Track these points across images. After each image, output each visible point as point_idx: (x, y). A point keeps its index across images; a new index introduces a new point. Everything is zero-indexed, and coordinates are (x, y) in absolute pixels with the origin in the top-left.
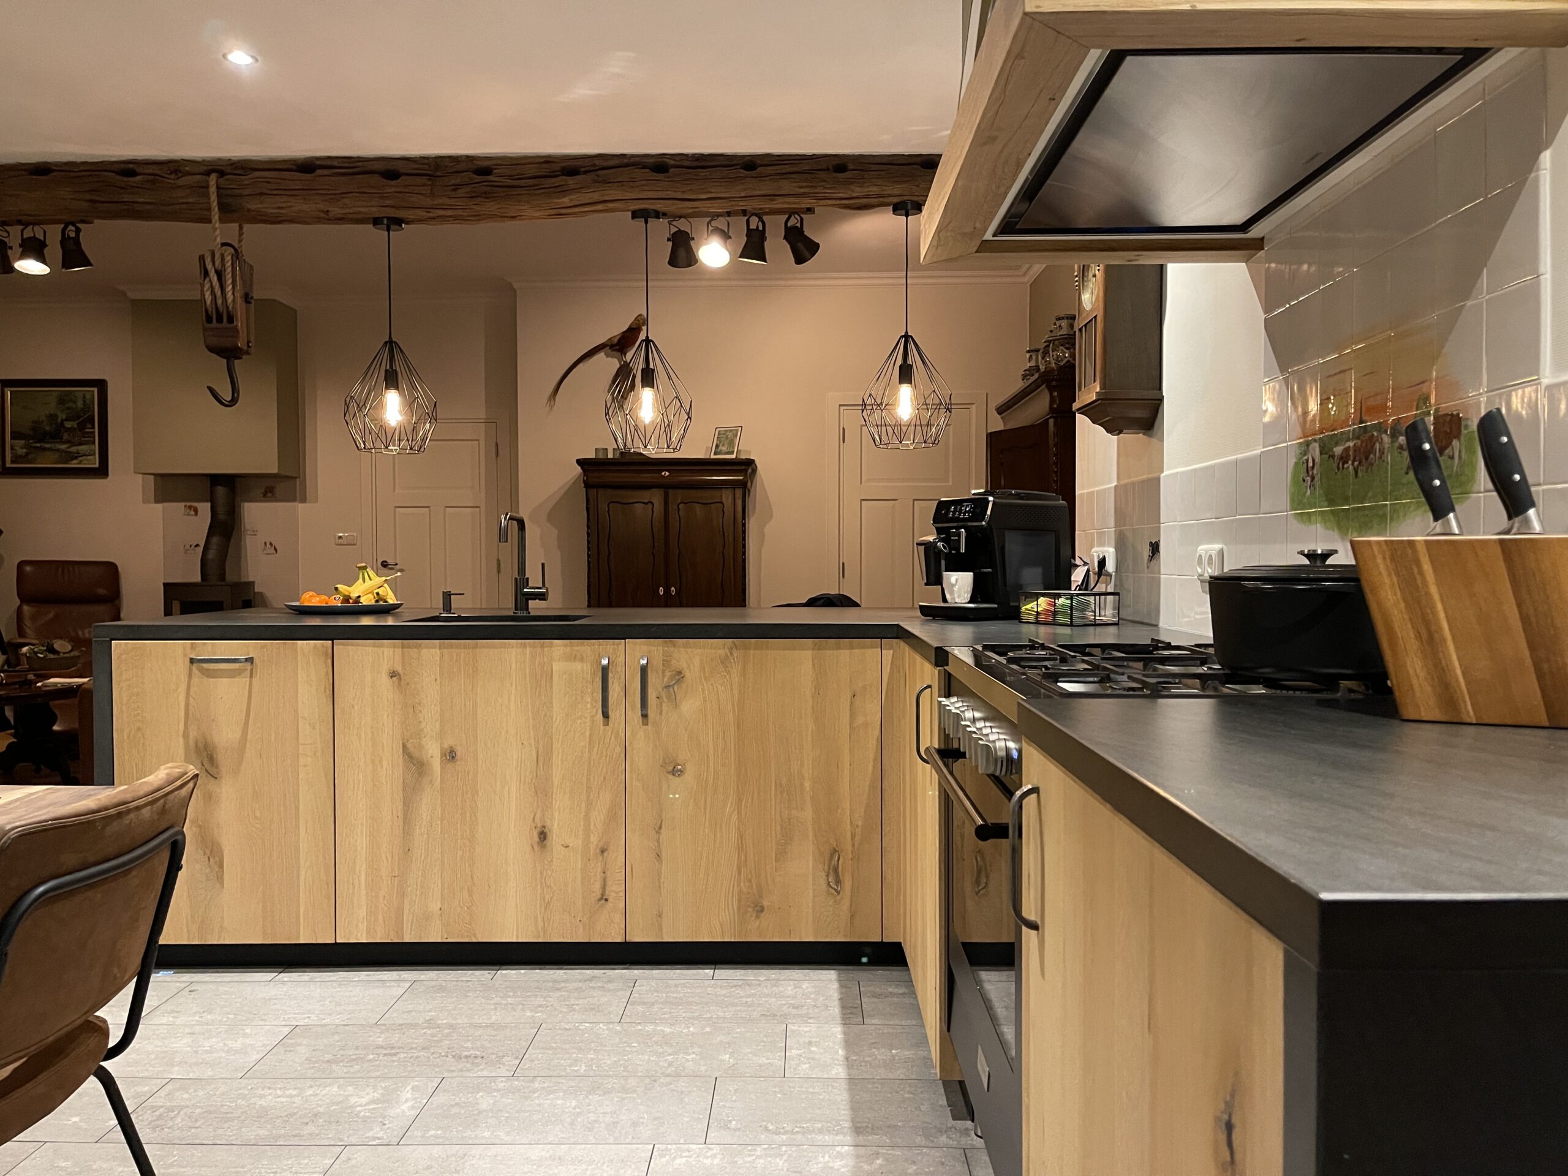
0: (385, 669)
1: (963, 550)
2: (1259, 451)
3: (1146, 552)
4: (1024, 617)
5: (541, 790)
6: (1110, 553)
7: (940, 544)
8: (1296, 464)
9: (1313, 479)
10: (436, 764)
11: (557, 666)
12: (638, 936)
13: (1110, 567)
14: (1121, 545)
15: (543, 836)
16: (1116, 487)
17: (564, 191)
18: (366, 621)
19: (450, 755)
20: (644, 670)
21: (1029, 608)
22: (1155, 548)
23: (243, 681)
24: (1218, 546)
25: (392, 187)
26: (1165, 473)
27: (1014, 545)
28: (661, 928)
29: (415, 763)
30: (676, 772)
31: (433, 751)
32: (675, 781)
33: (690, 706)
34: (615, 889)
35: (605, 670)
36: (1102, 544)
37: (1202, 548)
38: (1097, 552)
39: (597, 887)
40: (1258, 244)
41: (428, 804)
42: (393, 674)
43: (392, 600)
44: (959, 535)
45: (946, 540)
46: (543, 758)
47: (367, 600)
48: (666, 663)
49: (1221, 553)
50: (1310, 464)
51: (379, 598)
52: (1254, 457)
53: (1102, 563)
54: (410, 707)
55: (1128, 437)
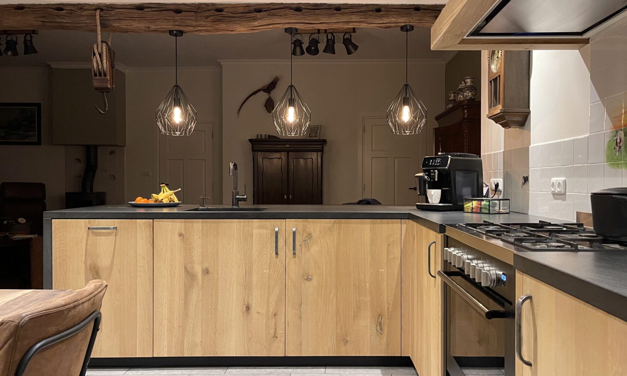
0: (177, 232)
1: (436, 180)
2: (587, 135)
3: (522, 181)
4: (466, 210)
5: (247, 286)
6: (501, 181)
7: (426, 177)
8: (610, 141)
9: (620, 147)
10: (200, 275)
11: (255, 231)
12: (291, 353)
13: (501, 187)
14: (507, 177)
15: (248, 308)
16: (504, 152)
17: (255, 19)
18: (165, 210)
19: (206, 272)
20: (294, 233)
21: (468, 206)
22: (526, 179)
23: (112, 238)
24: (563, 179)
25: (178, 17)
26: (532, 145)
27: (459, 178)
28: (301, 350)
29: (190, 275)
30: (308, 279)
31: (198, 269)
32: (308, 283)
33: (314, 249)
34: (280, 332)
35: (277, 233)
36: (496, 177)
37: (554, 180)
38: (494, 181)
39: (272, 331)
40: (587, 41)
41: (195, 294)
42: (181, 235)
43: (176, 201)
44: (435, 173)
45: (429, 175)
46: (249, 272)
47: (165, 201)
48: (304, 230)
49: (565, 182)
50: (618, 141)
51: (171, 200)
52: (585, 138)
53: (497, 186)
54: (188, 250)
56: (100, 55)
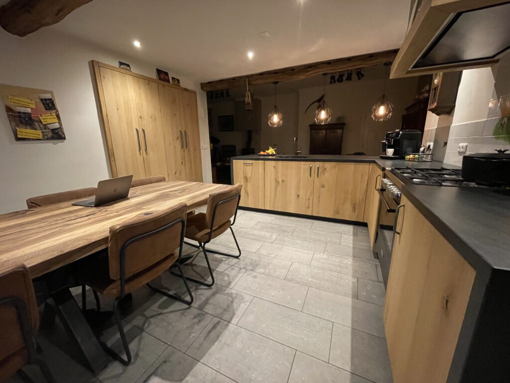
0: (273, 165)
1: (392, 144)
2: (485, 120)
3: (443, 144)
4: (406, 159)
5: (298, 188)
6: (432, 144)
7: (387, 143)
8: (498, 123)
10: (281, 182)
11: (302, 167)
12: (315, 215)
13: (431, 147)
14: (436, 142)
15: (298, 196)
16: (437, 129)
17: (308, 71)
18: (270, 157)
19: (283, 181)
20: (318, 168)
21: (408, 157)
22: (446, 144)
23: (251, 167)
24: (466, 144)
25: (277, 75)
26: (453, 125)
27: (405, 143)
28: (319, 212)
29: (277, 182)
30: (323, 187)
31: (280, 180)
33: (327, 175)
34: (311, 206)
35: (311, 168)
36: (430, 141)
37: (461, 145)
38: (428, 144)
39: (307, 206)
40: (497, 61)
41: (279, 189)
42: (274, 167)
43: (275, 153)
44: (391, 141)
46: (299, 182)
47: (270, 153)
48: (323, 166)
49: (467, 146)
51: (272, 153)
52: (483, 121)
53: (429, 146)
54: (277, 173)
55: (442, 116)
56: (248, 96)
